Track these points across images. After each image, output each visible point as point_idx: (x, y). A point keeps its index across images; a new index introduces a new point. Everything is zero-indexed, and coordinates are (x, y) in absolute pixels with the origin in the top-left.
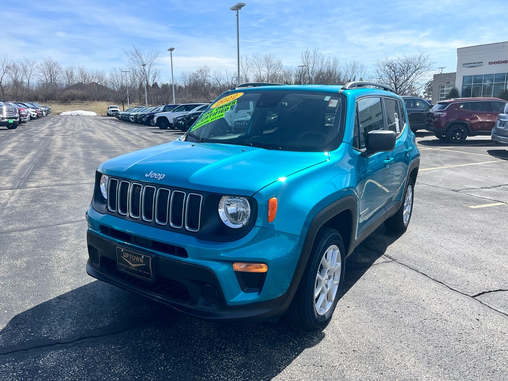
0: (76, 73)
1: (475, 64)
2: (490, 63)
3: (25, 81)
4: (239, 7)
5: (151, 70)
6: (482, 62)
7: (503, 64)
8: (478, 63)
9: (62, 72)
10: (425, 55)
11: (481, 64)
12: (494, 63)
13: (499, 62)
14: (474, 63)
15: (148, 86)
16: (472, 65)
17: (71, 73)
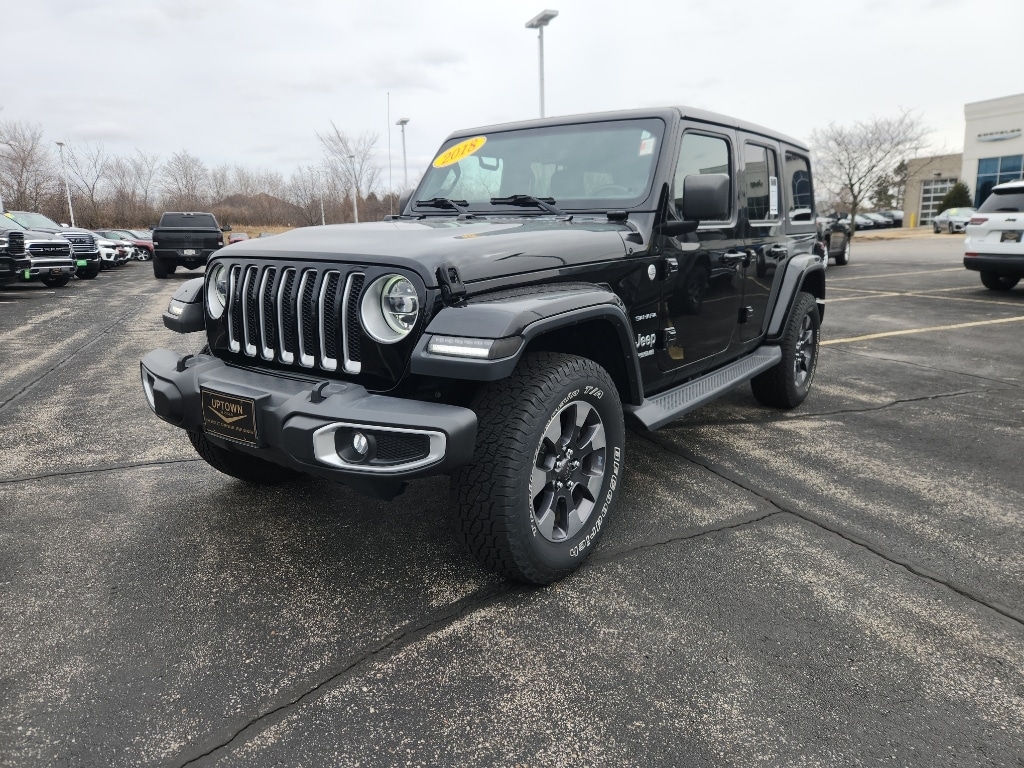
0: (231, 177)
1: (1005, 134)
3: (140, 192)
4: (544, 19)
5: (365, 167)
6: (1020, 130)
8: (1012, 131)
9: (206, 176)
10: (913, 116)
14: (1002, 133)
15: (359, 199)
16: (999, 136)
17: (223, 176)
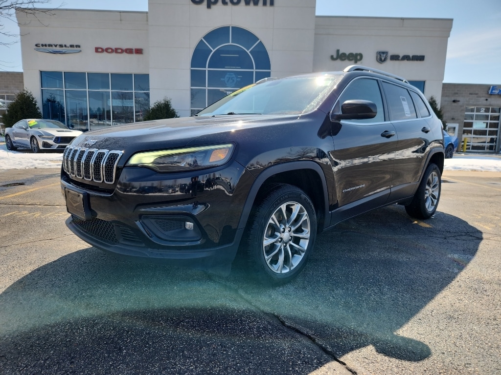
1: (64, 48)
2: (97, 50)
6: (79, 46)
7: (125, 55)
8: (72, 46)
11: (78, 49)
12: (107, 50)
13: (116, 49)
14: (61, 46)
16: (58, 49)
